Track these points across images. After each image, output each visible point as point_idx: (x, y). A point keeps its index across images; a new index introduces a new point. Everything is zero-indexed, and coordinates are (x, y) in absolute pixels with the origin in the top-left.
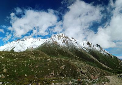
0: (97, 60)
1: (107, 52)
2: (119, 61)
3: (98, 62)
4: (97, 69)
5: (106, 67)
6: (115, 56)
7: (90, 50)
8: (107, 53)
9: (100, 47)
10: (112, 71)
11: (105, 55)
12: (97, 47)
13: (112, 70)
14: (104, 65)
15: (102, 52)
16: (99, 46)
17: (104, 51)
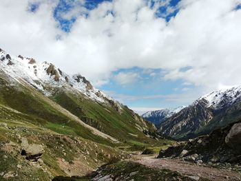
0: (76, 118)
1: (105, 96)
2: (136, 118)
3: (79, 124)
4: (80, 142)
5: (103, 135)
6: (126, 107)
7: (57, 89)
8: (106, 99)
9: (85, 81)
10: (119, 145)
11: (101, 104)
12: (78, 81)
13: (118, 142)
14: (96, 132)
15: (93, 96)
16: (84, 78)
17: (97, 94)
